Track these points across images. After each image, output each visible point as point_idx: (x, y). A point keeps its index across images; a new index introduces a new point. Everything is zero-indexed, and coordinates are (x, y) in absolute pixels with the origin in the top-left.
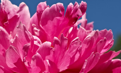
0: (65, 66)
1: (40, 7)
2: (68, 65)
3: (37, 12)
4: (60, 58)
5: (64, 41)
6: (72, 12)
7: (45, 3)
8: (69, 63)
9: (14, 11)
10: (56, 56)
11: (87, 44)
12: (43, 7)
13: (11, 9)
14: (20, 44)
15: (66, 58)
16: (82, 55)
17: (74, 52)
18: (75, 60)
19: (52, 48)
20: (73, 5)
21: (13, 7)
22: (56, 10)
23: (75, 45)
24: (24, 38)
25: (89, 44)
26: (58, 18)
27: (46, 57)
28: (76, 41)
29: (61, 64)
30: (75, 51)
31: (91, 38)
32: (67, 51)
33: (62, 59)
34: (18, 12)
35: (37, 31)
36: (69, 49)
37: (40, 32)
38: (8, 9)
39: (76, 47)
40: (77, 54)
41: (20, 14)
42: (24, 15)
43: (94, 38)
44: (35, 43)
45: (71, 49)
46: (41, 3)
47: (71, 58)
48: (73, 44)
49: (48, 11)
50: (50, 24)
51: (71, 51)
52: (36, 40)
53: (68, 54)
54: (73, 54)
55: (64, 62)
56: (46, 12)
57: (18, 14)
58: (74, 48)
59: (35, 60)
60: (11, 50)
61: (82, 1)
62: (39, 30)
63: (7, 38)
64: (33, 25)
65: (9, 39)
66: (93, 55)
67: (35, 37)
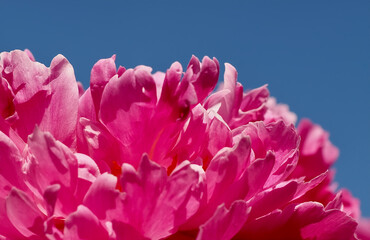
0: (163, 229)
1: (99, 71)
2: (172, 228)
3: (92, 85)
4: (146, 212)
5: (152, 172)
6: (178, 89)
7: (111, 61)
8: (172, 221)
9: (36, 80)
10: (133, 209)
11: (220, 174)
12: (106, 72)
13: (28, 76)
14: (43, 177)
15: (161, 212)
16: (209, 197)
17: (181, 198)
18: (189, 215)
19: (117, 194)
20: (181, 69)
21: (35, 69)
22: (134, 85)
23: (181, 181)
24: (51, 164)
25: (224, 172)
26: (141, 104)
27: (109, 213)
28: (184, 172)
29: (150, 226)
30: (182, 194)
31: (229, 157)
32: (162, 195)
33: (150, 214)
34: (47, 82)
35: (92, 136)
36: (164, 192)
37: (100, 137)
38: (19, 75)
39: (185, 186)
40: (190, 202)
41: (52, 86)
42: (63, 89)
43: (237, 155)
44: (82, 173)
45: (172, 192)
46: (101, 62)
47: (175, 212)
48: (175, 179)
49: (116, 87)
50: (123, 120)
51: (172, 197)
52: (83, 166)
53: (166, 202)
54: (179, 200)
55: (157, 221)
56: (111, 90)
57: (47, 88)
58: (180, 188)
59: (75, 227)
60: (15, 198)
61: (206, 58)
62: (97, 133)
63: (14, 158)
64: (82, 119)
65: (21, 160)
66: (223, 211)
67: (82, 158)
